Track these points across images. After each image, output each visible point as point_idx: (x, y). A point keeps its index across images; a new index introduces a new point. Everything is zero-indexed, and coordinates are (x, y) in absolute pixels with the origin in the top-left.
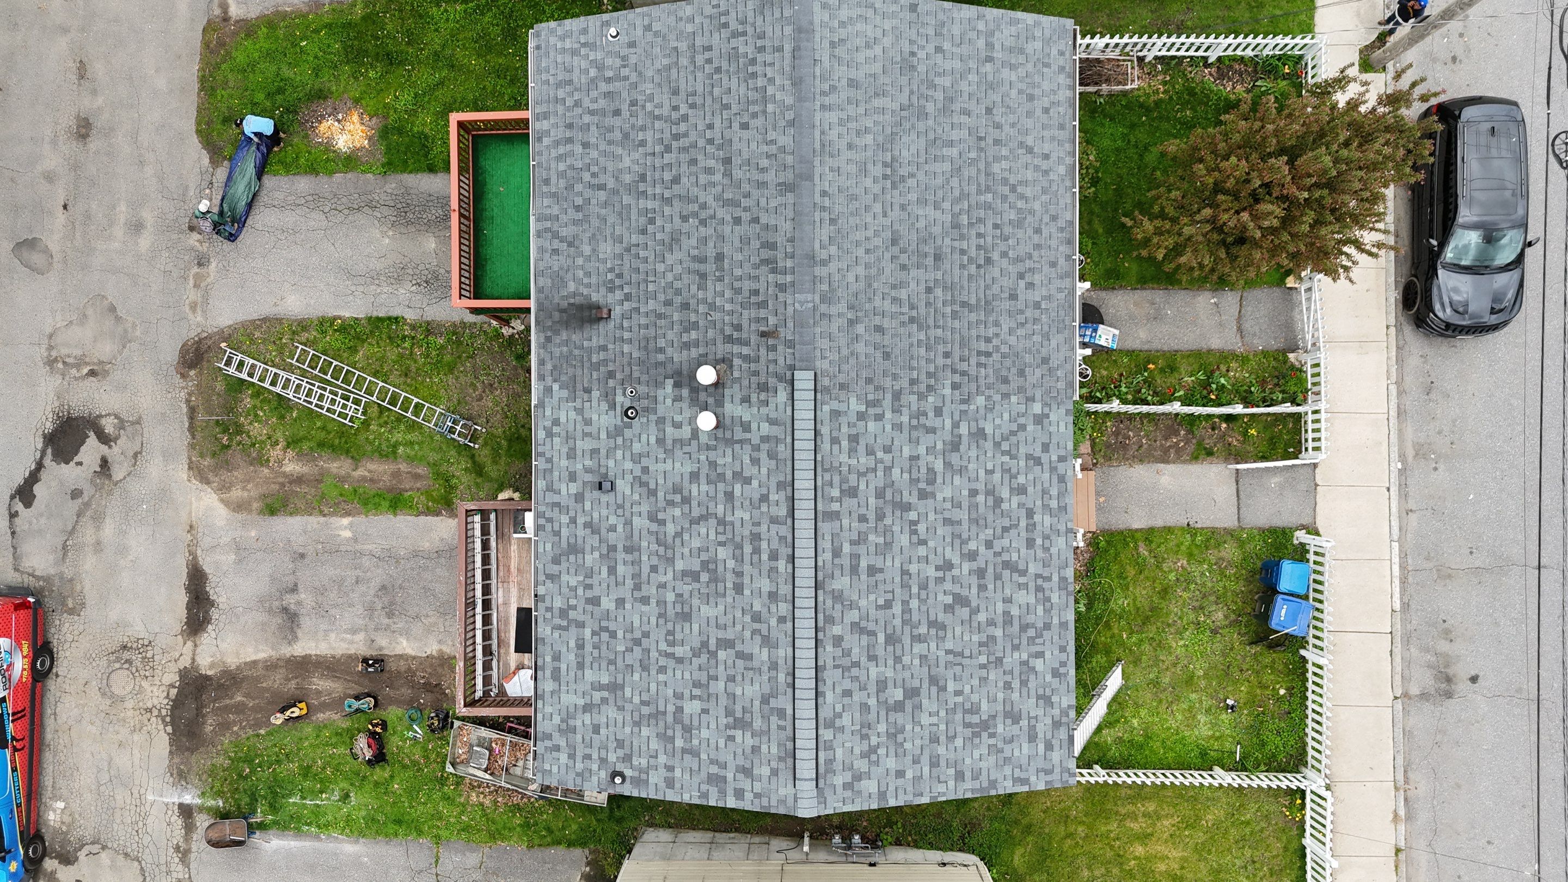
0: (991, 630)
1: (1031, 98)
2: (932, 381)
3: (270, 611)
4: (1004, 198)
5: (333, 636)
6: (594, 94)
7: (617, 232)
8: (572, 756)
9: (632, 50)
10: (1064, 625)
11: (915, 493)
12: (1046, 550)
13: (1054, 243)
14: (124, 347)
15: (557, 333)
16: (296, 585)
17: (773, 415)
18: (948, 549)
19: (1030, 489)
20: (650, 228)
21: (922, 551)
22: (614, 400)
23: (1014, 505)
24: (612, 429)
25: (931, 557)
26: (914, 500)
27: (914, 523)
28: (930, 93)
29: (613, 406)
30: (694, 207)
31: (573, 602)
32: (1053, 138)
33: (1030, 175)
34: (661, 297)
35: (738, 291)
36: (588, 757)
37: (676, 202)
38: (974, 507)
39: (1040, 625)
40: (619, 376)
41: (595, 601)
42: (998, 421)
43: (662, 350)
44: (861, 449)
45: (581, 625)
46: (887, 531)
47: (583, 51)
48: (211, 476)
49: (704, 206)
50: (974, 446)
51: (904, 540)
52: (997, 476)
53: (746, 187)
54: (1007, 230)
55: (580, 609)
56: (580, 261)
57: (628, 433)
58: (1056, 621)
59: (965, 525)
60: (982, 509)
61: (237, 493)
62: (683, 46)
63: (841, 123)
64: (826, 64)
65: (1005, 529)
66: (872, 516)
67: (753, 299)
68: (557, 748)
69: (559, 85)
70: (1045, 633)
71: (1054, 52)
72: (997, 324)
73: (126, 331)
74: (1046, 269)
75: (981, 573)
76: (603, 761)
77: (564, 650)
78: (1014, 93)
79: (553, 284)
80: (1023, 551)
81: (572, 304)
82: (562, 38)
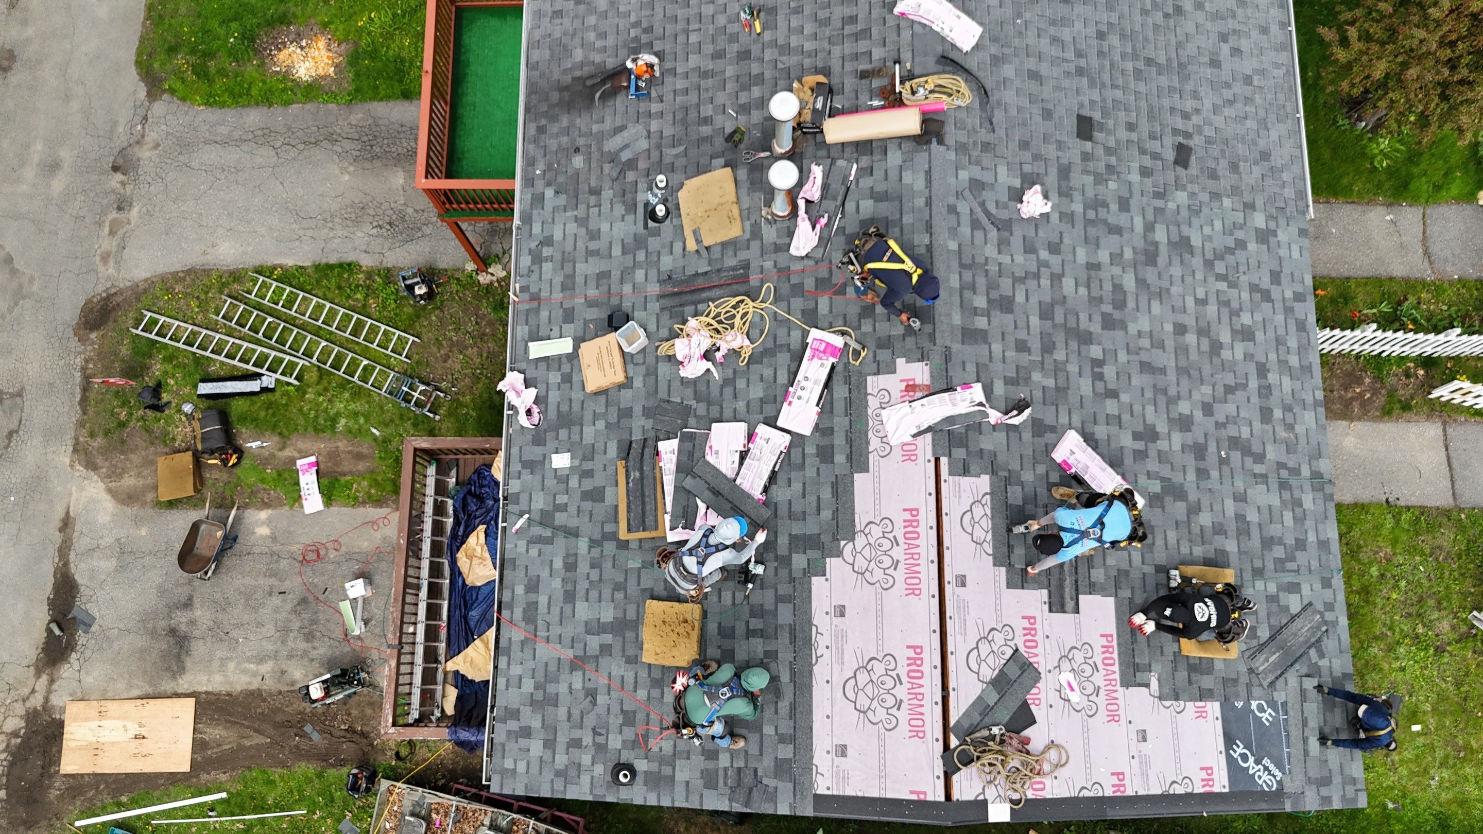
0: (1219, 541)
2: (1113, 160)
3: (153, 634)
5: (231, 666)
8: (549, 744)
10: (1323, 545)
11: (1097, 318)
12: (1290, 427)
14: (16, 304)
15: (554, 119)
16: (190, 598)
17: (880, 187)
18: (1150, 409)
19: (1259, 335)
21: (1111, 407)
22: (635, 199)
23: (1239, 356)
24: (629, 240)
25: (1126, 417)
26: (1095, 327)
27: (1099, 363)
29: (632, 207)
31: (562, 499)
34: (708, 49)
35: (827, 22)
36: (576, 743)
38: (1181, 350)
39: (1290, 541)
40: (642, 165)
41: (596, 495)
42: (1207, 230)
43: (707, 121)
44: (1016, 241)
45: (574, 533)
46: (1058, 369)
48: (99, 460)
50: (1176, 260)
51: (1085, 386)
52: (1212, 309)
55: (572, 509)
56: (592, 20)
57: (654, 243)
58: (1312, 538)
59: (1172, 376)
60: (1193, 355)
61: (129, 481)
65: (1230, 390)
66: (1035, 344)
67: (848, 29)
68: (526, 732)
70: (1298, 554)
72: (1196, 95)
73: (21, 286)
74: (1255, 34)
75: (1199, 451)
76: (601, 748)
77: (545, 574)
79: (552, 56)
80: (1257, 425)
81: (580, 78)
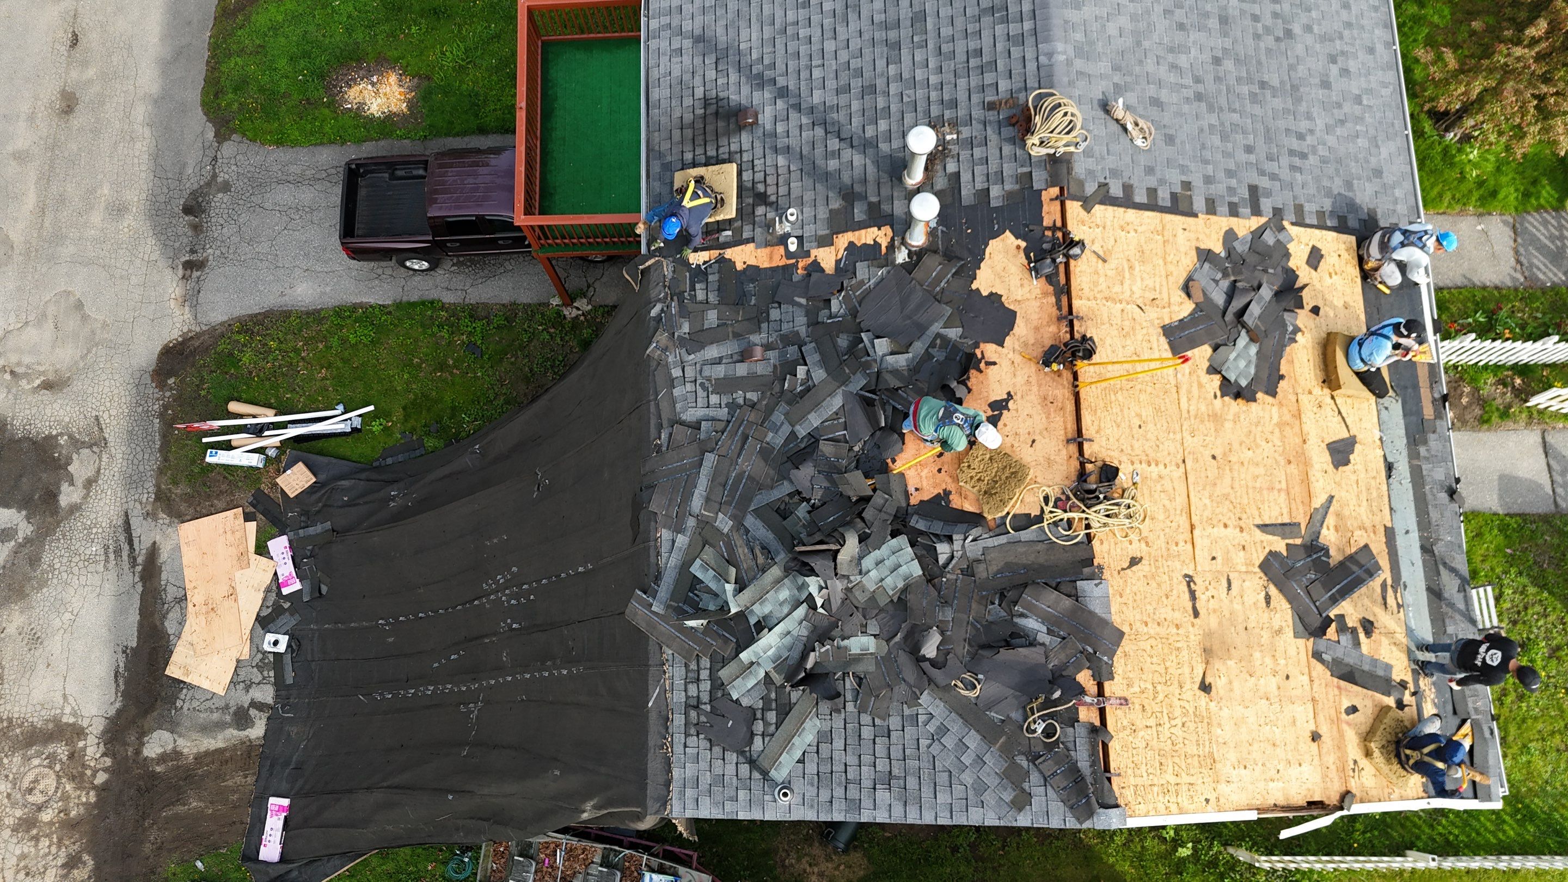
13: (1365, 22)
14: (89, 351)
35: (951, 55)
67: (974, 62)
73: (93, 333)
79: (673, 94)
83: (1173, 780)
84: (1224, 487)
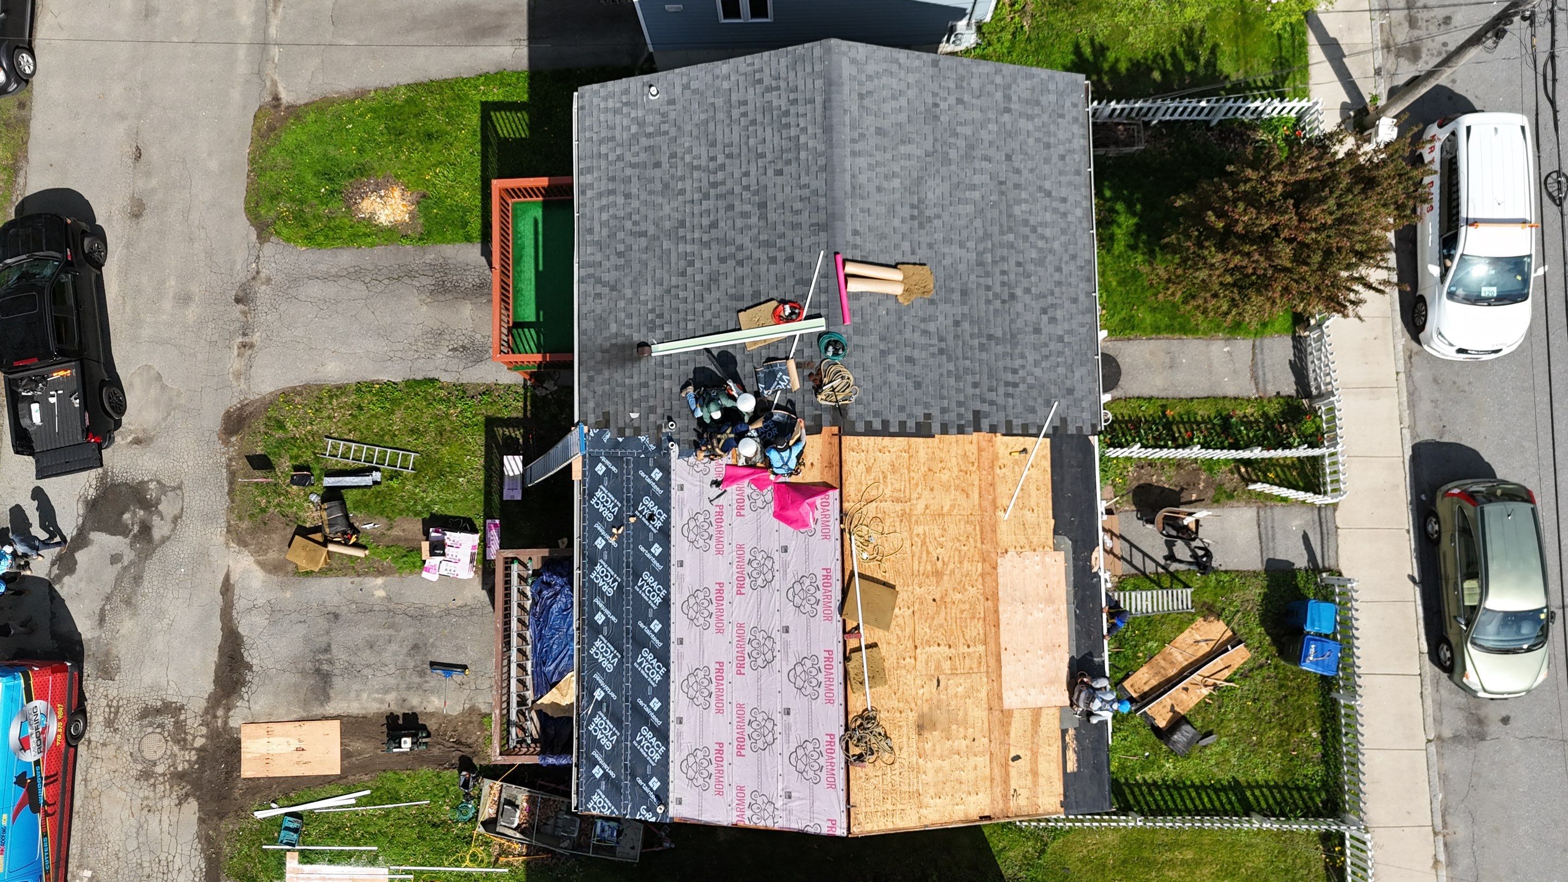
1: (1048, 146)
3: (303, 672)
4: (1026, 238)
5: (365, 696)
6: (635, 149)
7: (658, 275)
9: (672, 107)
13: (1073, 280)
14: (169, 414)
15: (600, 372)
16: (329, 645)
20: (690, 270)
28: (952, 140)
30: (731, 249)
32: (1070, 183)
33: (1048, 217)
37: (714, 246)
40: (659, 411)
47: (625, 110)
48: (248, 539)
49: (741, 248)
53: (781, 229)
54: (1031, 267)
56: (622, 304)
61: (272, 555)
62: (719, 102)
63: (871, 167)
64: (856, 114)
69: (601, 142)
71: (1068, 104)
73: (171, 399)
74: (1067, 304)
78: (1031, 141)
79: (595, 327)
81: (615, 345)
82: (605, 99)
83: (891, 807)
84: (939, 620)
